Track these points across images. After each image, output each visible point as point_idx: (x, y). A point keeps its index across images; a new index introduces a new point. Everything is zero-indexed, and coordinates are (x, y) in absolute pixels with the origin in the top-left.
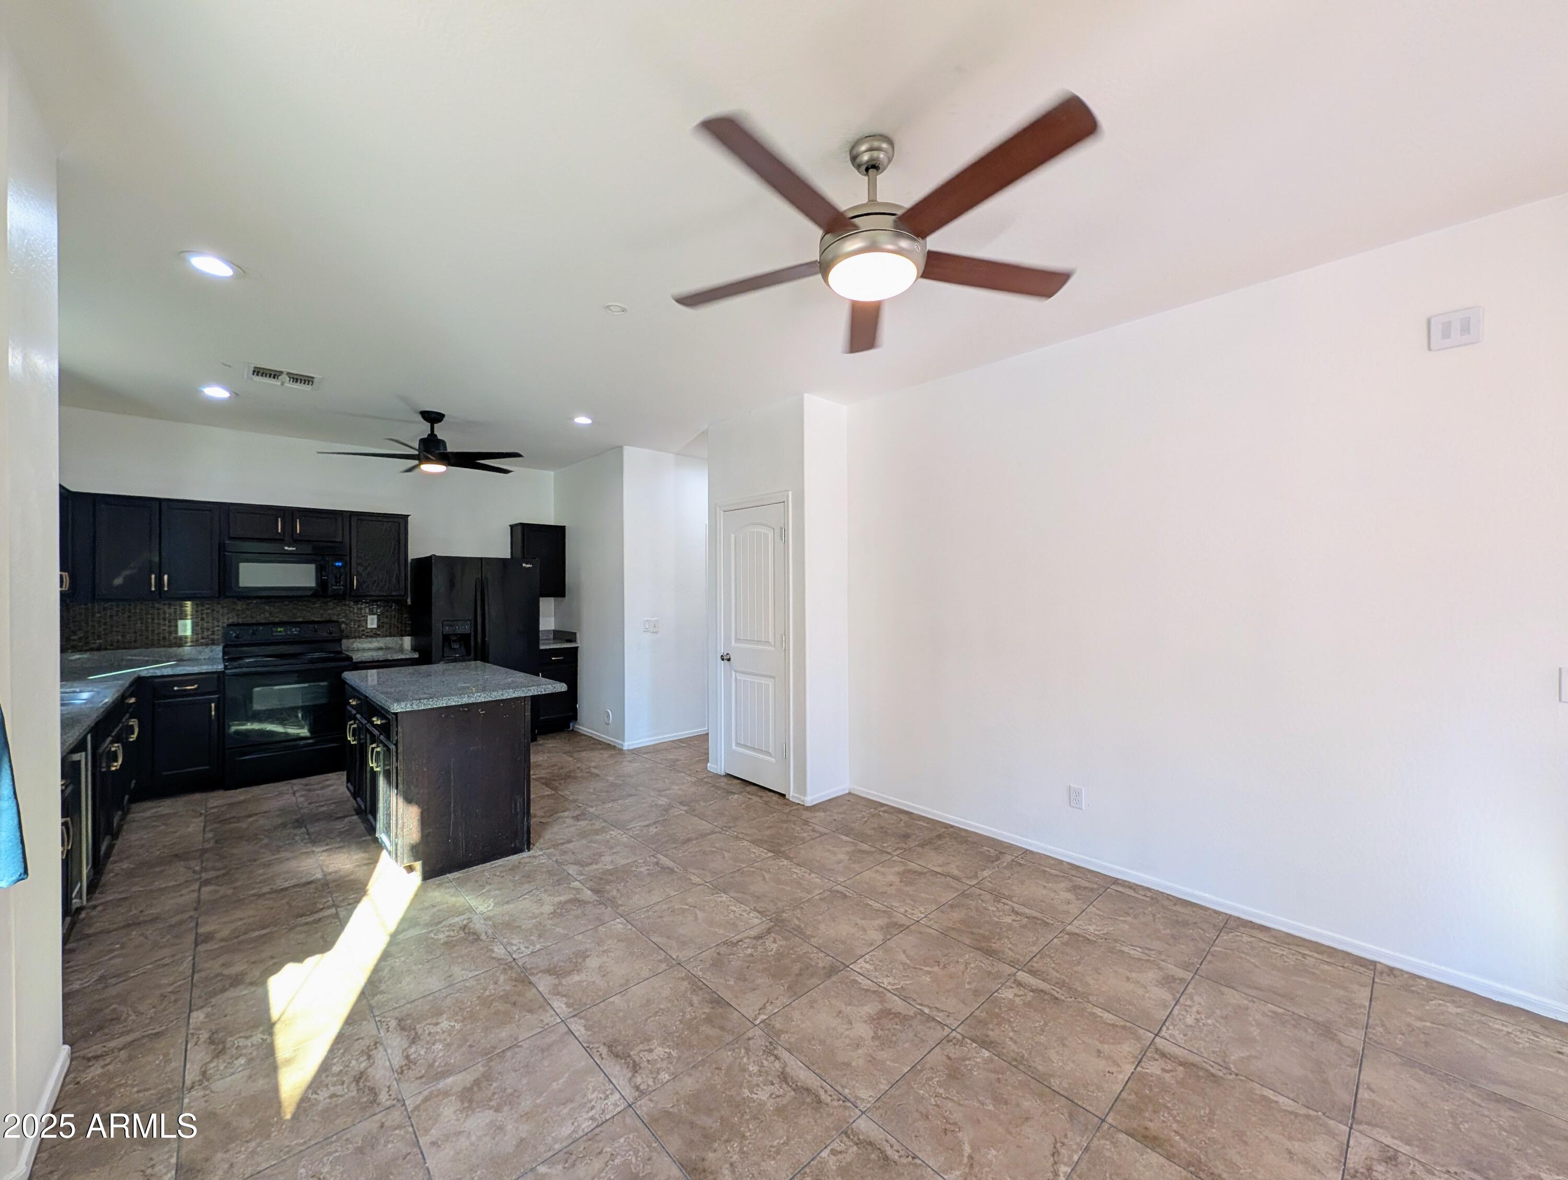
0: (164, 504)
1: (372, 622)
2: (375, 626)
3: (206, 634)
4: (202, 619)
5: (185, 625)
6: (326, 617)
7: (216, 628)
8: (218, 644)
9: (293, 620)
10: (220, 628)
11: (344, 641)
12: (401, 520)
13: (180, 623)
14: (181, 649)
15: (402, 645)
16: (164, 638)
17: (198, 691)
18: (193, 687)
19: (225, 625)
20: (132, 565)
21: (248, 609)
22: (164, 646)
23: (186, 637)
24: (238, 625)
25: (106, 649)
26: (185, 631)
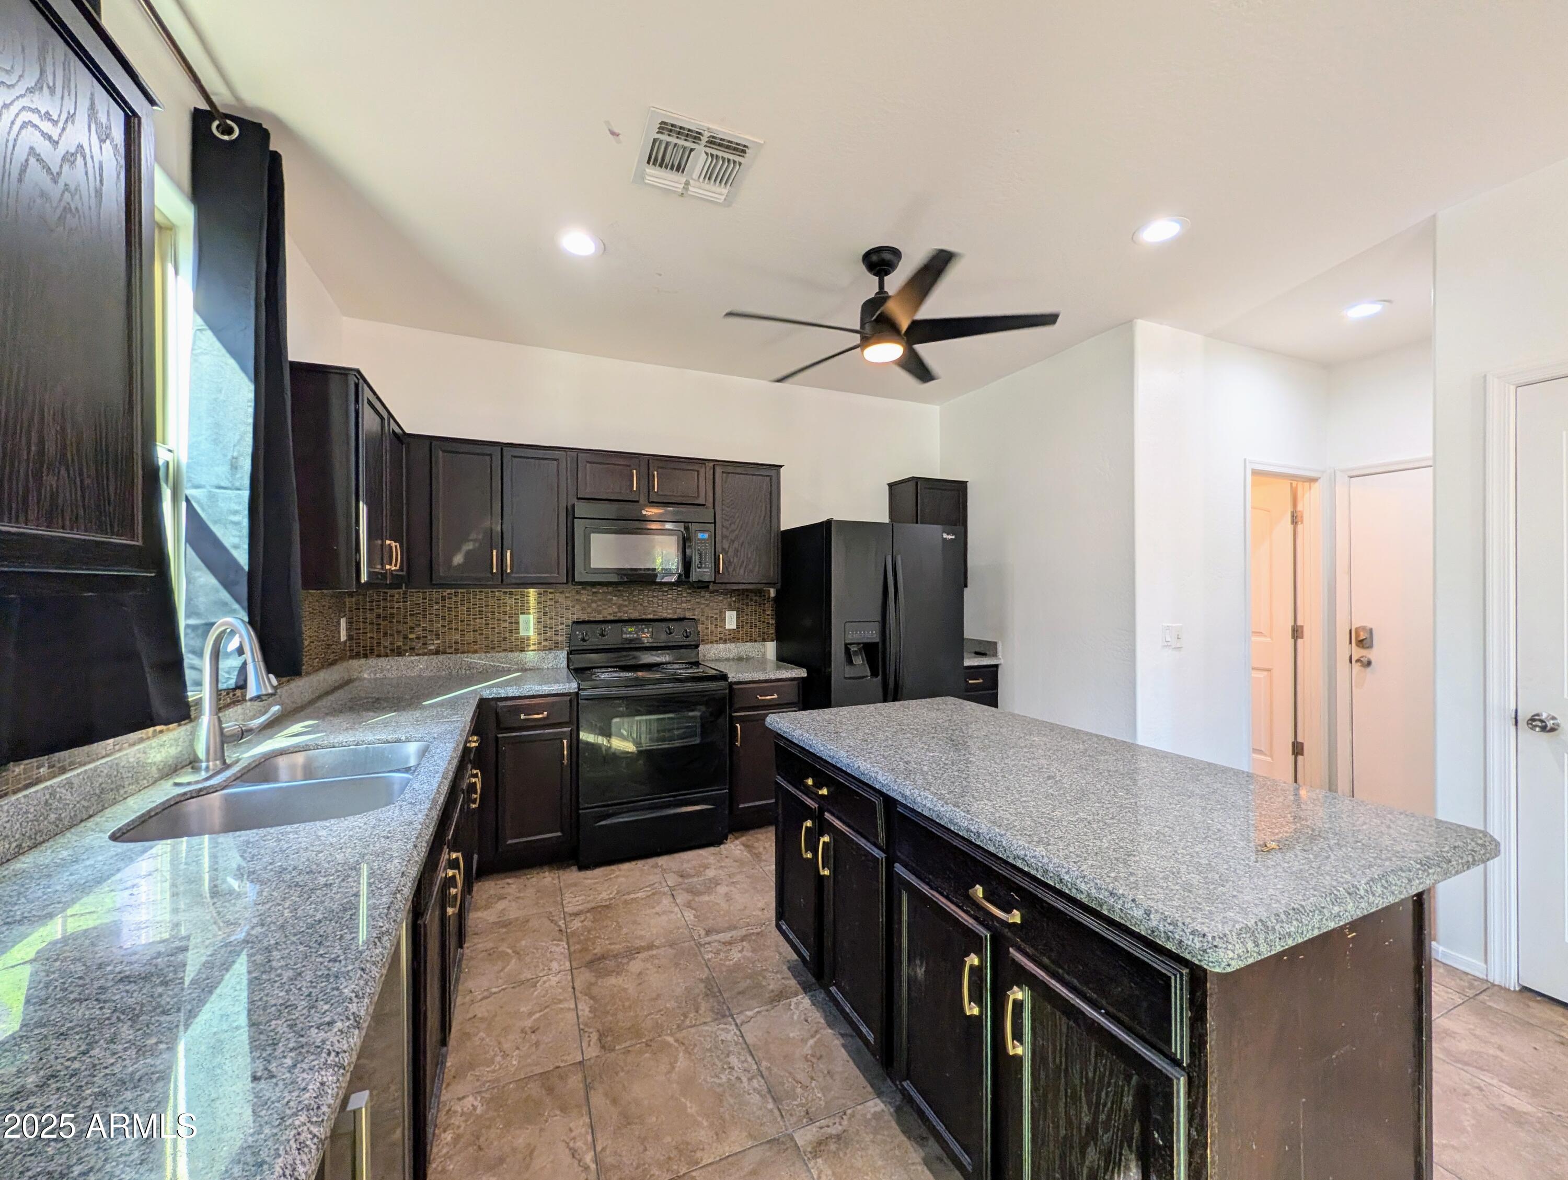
0: (508, 452)
1: (731, 620)
2: (734, 627)
3: (549, 634)
4: (545, 614)
5: (527, 622)
6: (679, 614)
7: (560, 627)
8: (562, 649)
9: (644, 617)
10: (564, 626)
11: (701, 647)
12: (773, 473)
13: (522, 618)
14: (522, 655)
15: (764, 655)
16: (505, 639)
17: (548, 722)
18: (540, 716)
19: (570, 622)
20: (473, 536)
21: (595, 602)
22: (505, 650)
23: (528, 638)
24: (584, 622)
25: (445, 653)
26: (528, 629)
